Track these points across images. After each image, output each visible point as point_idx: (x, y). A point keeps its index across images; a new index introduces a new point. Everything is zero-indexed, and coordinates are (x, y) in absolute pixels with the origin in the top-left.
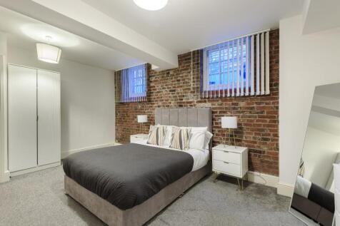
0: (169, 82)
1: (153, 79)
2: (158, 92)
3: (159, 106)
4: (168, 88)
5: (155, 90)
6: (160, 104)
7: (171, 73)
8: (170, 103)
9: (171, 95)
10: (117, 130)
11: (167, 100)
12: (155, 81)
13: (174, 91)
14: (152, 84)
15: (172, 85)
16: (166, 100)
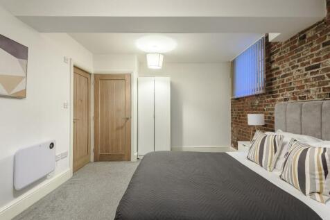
0: (306, 52)
1: (276, 56)
2: (285, 76)
3: (286, 100)
4: (303, 65)
5: (279, 73)
6: (288, 94)
7: (309, 34)
8: (308, 91)
9: (308, 76)
10: (232, 131)
11: (302, 87)
12: (278, 59)
13: (318, 66)
14: (274, 66)
15: (311, 56)
16: (299, 88)
